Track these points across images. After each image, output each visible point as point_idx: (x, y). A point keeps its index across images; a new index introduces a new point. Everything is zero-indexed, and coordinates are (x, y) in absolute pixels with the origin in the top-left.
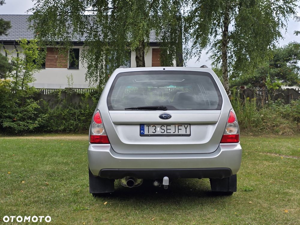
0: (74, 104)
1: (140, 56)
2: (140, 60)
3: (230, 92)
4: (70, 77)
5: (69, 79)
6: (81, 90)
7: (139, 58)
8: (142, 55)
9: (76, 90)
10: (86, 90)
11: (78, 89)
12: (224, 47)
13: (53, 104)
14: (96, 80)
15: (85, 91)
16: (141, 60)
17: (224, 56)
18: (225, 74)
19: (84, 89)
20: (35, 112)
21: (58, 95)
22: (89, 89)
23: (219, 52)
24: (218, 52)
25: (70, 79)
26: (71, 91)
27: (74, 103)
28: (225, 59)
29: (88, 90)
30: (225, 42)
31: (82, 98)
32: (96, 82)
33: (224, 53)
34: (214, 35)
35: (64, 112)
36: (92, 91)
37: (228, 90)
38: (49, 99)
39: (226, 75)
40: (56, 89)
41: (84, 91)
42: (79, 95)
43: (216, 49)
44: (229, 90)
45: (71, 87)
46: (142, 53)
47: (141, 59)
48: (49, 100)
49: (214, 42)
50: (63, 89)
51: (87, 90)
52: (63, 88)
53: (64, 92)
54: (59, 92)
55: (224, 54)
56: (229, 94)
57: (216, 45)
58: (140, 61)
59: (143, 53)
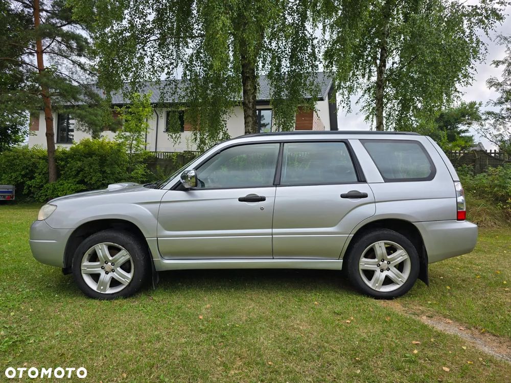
1: (249, 102)
4: (189, 139)
7: (247, 104)
12: (379, 90)
14: (196, 139)
16: (250, 108)
21: (173, 159)
24: (372, 101)
26: (190, 155)
28: (379, 107)
30: (380, 83)
32: (195, 141)
33: (379, 97)
34: (367, 77)
50: (181, 152)
53: (181, 155)
54: (174, 156)
55: (379, 100)
57: (369, 89)
59: (253, 97)
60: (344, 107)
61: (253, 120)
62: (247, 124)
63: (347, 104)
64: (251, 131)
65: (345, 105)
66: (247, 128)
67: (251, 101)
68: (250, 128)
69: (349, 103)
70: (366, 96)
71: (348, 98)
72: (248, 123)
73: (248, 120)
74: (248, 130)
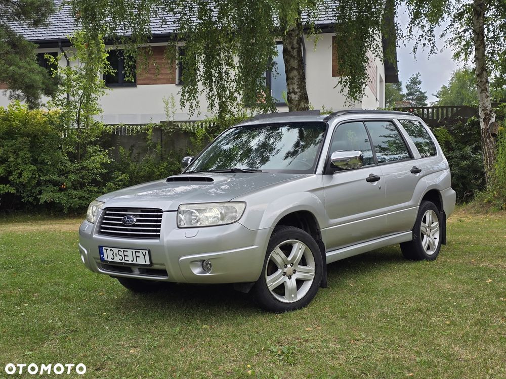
0: (178, 152)
1: (293, 48)
2: (292, 56)
3: (492, 115)
4: (170, 100)
5: (167, 105)
6: (190, 124)
7: (289, 51)
8: (296, 46)
9: (181, 126)
10: (200, 124)
11: (185, 122)
12: (477, 19)
13: (139, 154)
15: (198, 126)
16: (294, 57)
17: (478, 37)
18: (481, 77)
19: (195, 121)
20: (104, 171)
21: (148, 135)
22: (206, 122)
23: (468, 30)
24: (465, 31)
25: (170, 105)
26: (172, 127)
27: (178, 149)
29: (204, 123)
30: (479, 9)
31: (192, 139)
33: (477, 31)
35: (158, 168)
36: (210, 125)
37: (489, 112)
38: (132, 144)
39: (484, 80)
40: (144, 125)
41: (196, 125)
42: (187, 133)
43: (462, 26)
44: (491, 111)
45: (171, 119)
46: (295, 42)
47: (295, 53)
48: (132, 146)
49: (456, 11)
50: (157, 123)
51: (202, 124)
52: (157, 121)
53: (159, 130)
54: (148, 130)
56: (492, 119)
57: (460, 16)
58: (292, 59)
60: (424, 45)
61: (299, 74)
62: (290, 81)
63: (430, 40)
64: (297, 90)
65: (427, 42)
66: (291, 87)
67: (295, 46)
68: (295, 87)
69: (432, 38)
70: (456, 25)
71: (431, 31)
72: (293, 78)
73: (291, 75)
74: (293, 89)
